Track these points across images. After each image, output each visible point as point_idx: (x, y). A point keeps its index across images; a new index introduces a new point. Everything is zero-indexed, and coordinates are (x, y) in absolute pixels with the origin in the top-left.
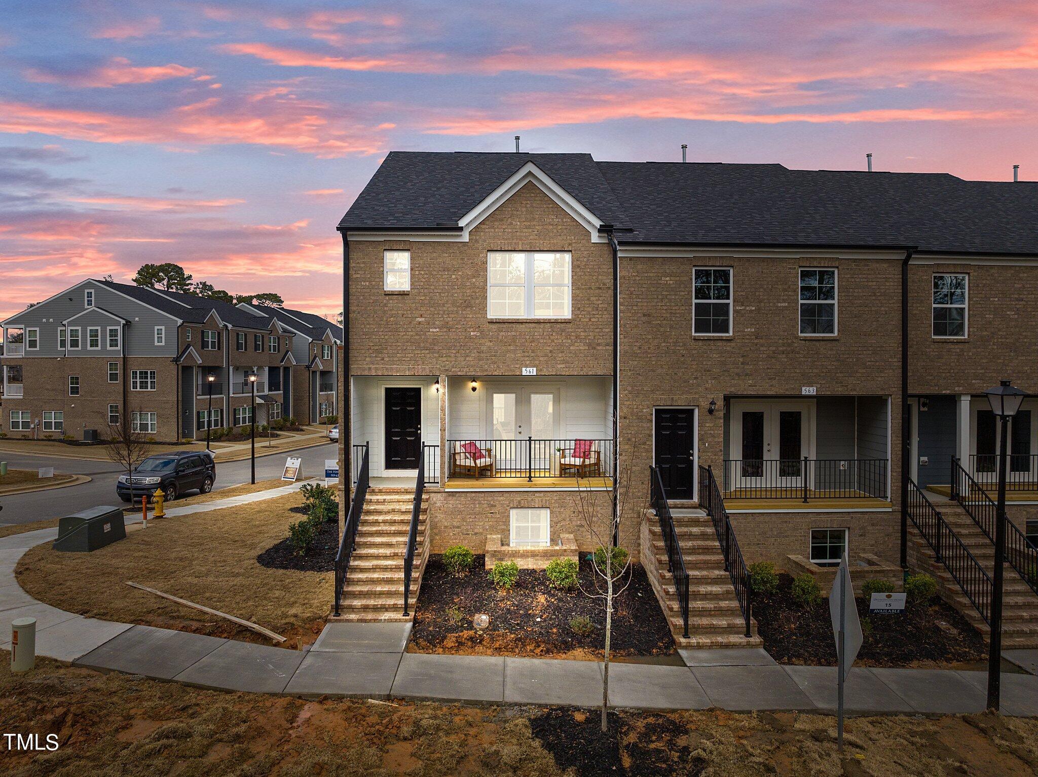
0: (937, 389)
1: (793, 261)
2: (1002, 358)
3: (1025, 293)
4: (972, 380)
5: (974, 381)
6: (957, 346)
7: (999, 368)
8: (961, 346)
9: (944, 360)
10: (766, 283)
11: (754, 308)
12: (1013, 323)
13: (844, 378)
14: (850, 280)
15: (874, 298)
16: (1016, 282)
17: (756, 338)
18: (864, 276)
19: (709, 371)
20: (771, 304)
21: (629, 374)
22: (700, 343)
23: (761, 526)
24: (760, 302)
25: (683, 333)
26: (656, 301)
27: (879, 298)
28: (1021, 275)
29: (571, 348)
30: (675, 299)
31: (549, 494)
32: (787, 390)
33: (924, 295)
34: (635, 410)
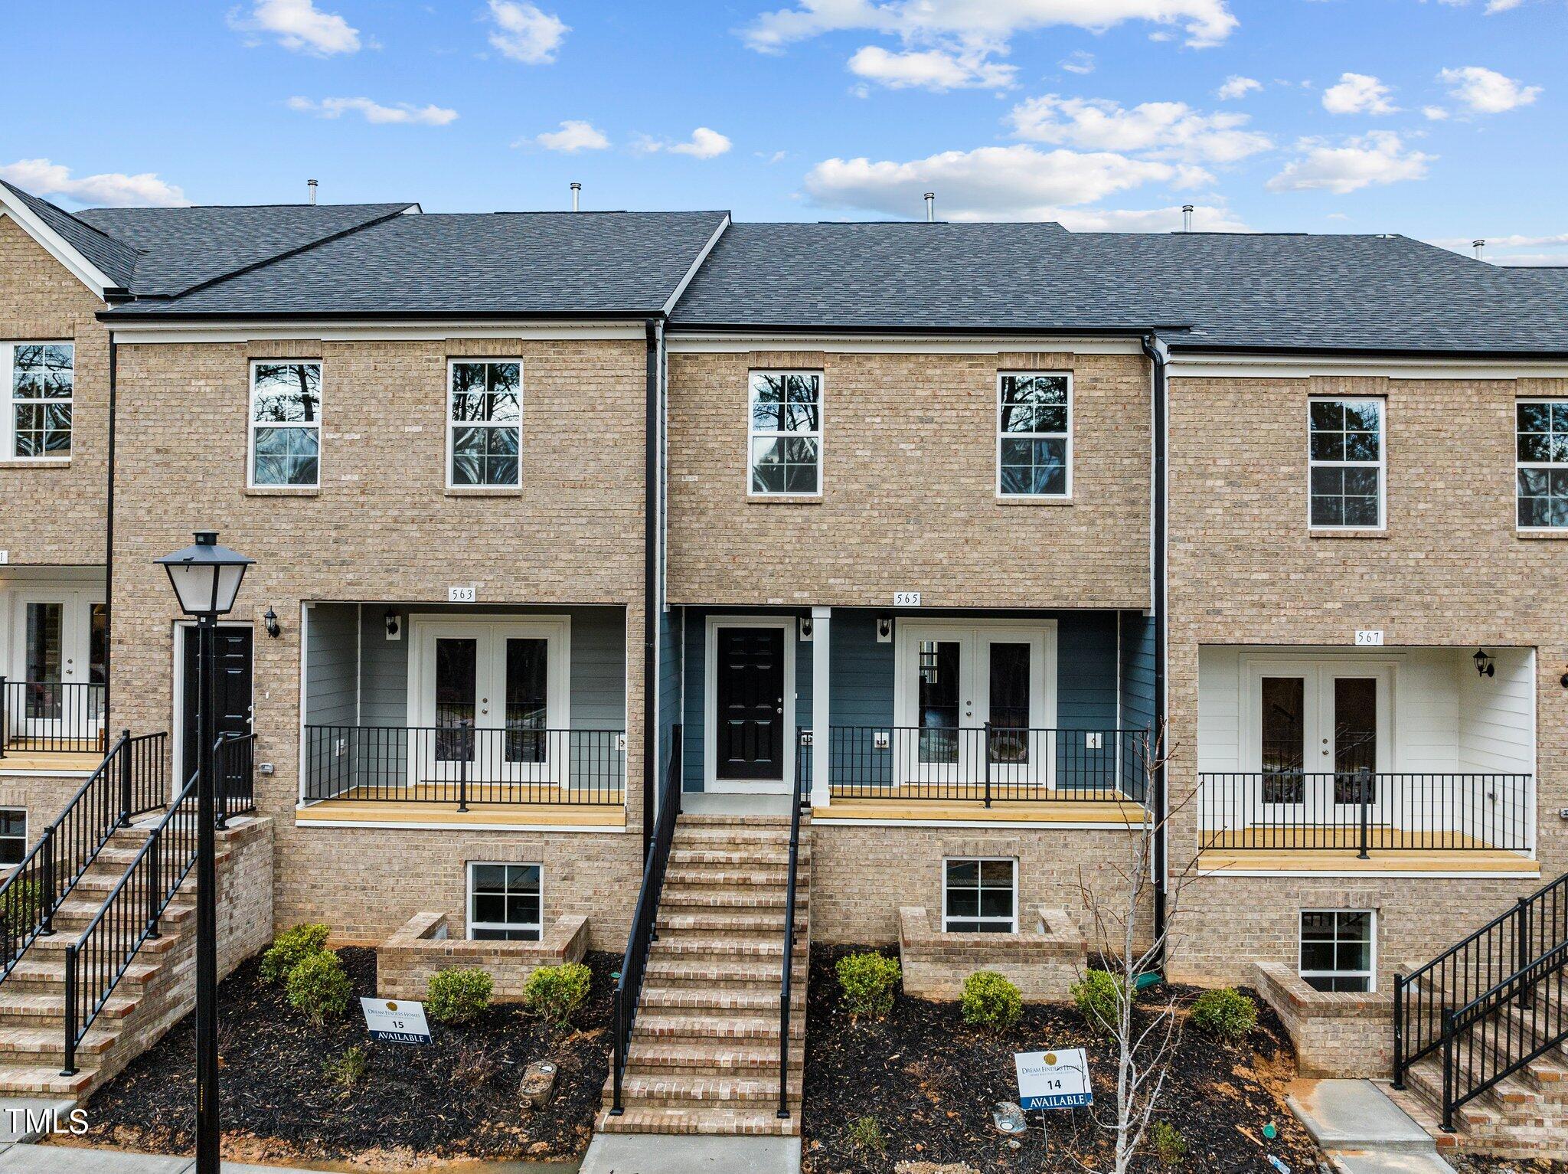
0: (756, 594)
1: (438, 346)
2: (890, 534)
3: (937, 406)
4: (828, 578)
5: (831, 581)
6: (796, 512)
7: (884, 555)
8: (805, 512)
9: (770, 540)
10: (381, 388)
11: (358, 437)
12: (913, 467)
13: (533, 571)
14: (545, 380)
15: (591, 415)
16: (920, 385)
17: (363, 493)
18: (574, 373)
19: (272, 555)
20: (391, 429)
21: (129, 560)
22: (258, 502)
23: (370, 852)
24: (371, 423)
25: (226, 484)
26: (179, 423)
27: (603, 415)
28: (929, 372)
29: (70, 515)
30: (214, 421)
32: (420, 592)
34: (139, 628)
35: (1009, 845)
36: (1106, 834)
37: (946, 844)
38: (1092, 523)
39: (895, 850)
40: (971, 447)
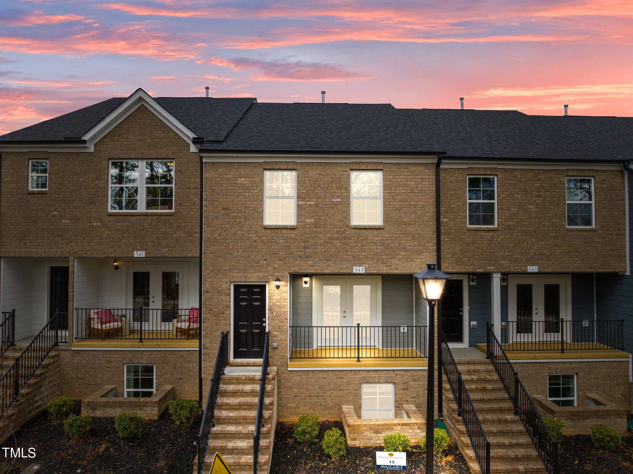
0: (472, 268)
1: (345, 165)
2: (526, 243)
3: (543, 190)
4: (501, 261)
5: (502, 262)
6: (488, 234)
7: (523, 251)
8: (491, 233)
9: (477, 245)
10: (323, 182)
11: (313, 203)
12: (534, 215)
13: (388, 260)
14: (392, 180)
15: (412, 194)
16: (536, 182)
17: (315, 227)
18: (405, 177)
19: (276, 254)
20: (327, 200)
21: (211, 256)
22: (269, 231)
23: (320, 381)
24: (319, 198)
25: (255, 223)
26: (233, 197)
27: (417, 194)
28: (539, 176)
29: (174, 235)
30: (249, 196)
31: (155, 353)
32: (341, 269)
33: (460, 192)
34: (216, 286)
35: (574, 368)
36: (611, 363)
37: (549, 369)
38: (603, 238)
39: (529, 372)
40: (556, 207)
